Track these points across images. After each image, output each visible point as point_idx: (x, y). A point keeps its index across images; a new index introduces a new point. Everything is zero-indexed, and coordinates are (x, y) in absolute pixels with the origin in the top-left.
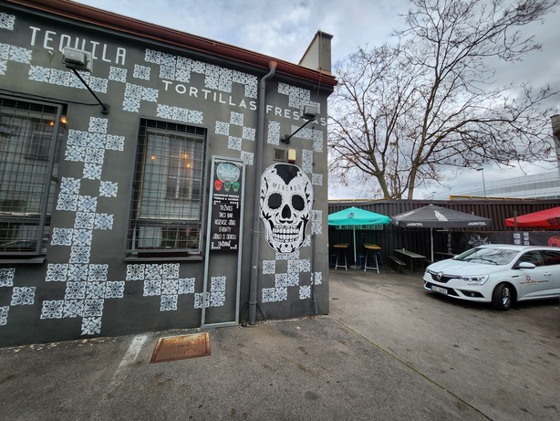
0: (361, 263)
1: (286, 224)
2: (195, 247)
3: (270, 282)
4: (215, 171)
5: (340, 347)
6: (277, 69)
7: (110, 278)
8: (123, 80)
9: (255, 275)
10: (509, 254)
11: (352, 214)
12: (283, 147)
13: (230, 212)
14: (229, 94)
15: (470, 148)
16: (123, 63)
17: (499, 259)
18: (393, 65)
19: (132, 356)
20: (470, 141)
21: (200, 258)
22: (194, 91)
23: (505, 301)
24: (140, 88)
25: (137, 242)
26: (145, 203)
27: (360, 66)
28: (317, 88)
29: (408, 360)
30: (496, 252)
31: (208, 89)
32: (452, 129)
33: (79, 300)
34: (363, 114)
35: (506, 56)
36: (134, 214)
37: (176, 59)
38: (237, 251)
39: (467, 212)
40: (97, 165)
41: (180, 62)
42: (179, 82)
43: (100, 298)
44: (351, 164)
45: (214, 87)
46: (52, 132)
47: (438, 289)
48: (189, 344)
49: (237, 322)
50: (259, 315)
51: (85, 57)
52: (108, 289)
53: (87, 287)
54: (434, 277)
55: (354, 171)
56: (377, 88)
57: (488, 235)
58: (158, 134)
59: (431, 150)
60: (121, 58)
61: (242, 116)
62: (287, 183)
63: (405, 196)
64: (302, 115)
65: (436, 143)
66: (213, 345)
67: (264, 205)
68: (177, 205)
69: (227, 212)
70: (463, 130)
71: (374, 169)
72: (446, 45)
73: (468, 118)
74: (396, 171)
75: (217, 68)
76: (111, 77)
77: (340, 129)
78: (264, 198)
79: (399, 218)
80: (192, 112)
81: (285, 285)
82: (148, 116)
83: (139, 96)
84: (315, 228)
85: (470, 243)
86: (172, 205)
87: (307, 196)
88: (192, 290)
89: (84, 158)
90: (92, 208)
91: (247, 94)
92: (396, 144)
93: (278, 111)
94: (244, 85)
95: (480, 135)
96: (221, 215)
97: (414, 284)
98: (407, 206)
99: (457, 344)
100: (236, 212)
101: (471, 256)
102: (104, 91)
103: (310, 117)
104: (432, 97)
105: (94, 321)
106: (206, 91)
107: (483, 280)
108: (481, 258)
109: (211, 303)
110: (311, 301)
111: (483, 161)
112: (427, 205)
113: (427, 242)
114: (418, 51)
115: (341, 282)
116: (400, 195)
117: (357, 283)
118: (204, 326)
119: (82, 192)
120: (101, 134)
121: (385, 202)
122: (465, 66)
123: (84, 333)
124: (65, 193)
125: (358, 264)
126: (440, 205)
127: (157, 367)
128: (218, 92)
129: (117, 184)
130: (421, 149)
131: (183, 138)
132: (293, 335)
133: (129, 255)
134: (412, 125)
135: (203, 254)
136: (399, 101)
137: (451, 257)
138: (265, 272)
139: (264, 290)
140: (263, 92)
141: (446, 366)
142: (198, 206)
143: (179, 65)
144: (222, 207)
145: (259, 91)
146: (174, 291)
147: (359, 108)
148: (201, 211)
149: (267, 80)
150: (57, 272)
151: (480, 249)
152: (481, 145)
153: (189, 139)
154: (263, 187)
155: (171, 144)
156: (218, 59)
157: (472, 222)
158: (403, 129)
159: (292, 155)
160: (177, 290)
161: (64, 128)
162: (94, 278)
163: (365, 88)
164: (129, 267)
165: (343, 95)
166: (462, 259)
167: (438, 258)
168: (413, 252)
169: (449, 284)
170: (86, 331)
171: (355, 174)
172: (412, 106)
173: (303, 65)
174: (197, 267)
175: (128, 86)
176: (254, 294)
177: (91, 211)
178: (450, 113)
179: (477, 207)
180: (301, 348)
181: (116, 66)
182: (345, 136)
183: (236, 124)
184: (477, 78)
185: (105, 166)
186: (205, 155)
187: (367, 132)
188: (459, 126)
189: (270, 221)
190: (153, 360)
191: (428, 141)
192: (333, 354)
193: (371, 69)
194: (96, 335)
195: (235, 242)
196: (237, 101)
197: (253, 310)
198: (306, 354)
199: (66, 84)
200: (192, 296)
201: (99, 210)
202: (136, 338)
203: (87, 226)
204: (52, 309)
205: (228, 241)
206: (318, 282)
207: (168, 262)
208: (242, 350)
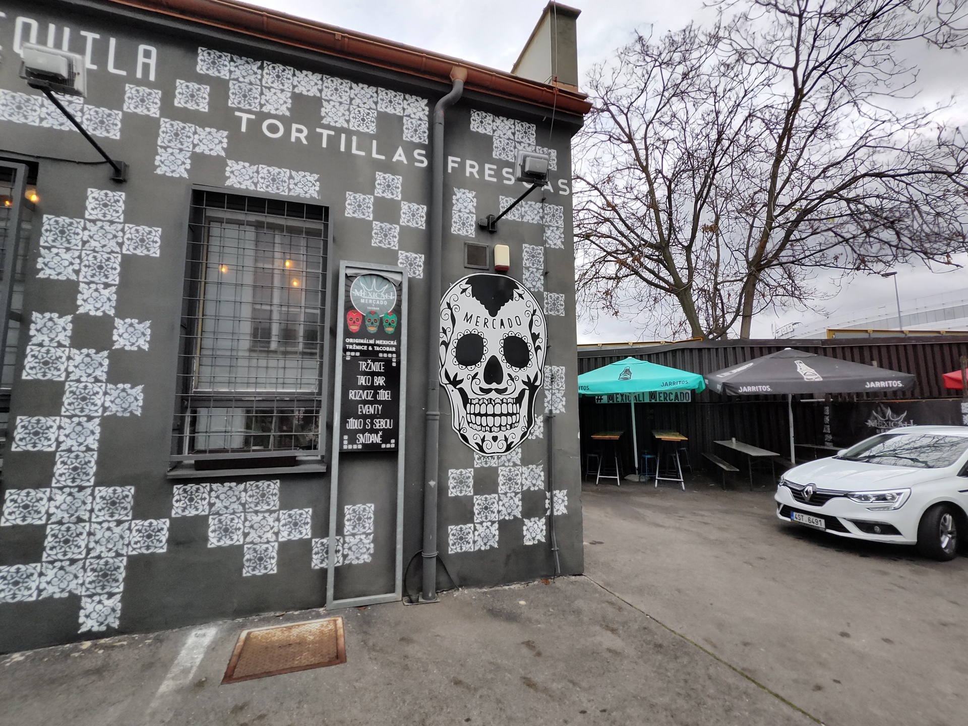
0: (647, 470)
1: (493, 395)
2: (311, 446)
3: (464, 512)
4: (347, 292)
5: (607, 640)
6: (466, 83)
7: (140, 512)
8: (154, 111)
9: (432, 499)
10: (953, 444)
11: (627, 371)
12: (483, 242)
13: (378, 374)
14: (372, 137)
15: (868, 232)
16: (152, 77)
17: (931, 457)
18: (705, 69)
19: (186, 671)
20: (868, 216)
21: (322, 468)
22: (299, 133)
23: (945, 541)
24: (190, 128)
25: (192, 441)
26: (206, 361)
27: (639, 71)
28: (549, 120)
29: (745, 665)
30: (925, 441)
31: (328, 127)
32: (829, 195)
33: (73, 561)
34: (645, 169)
35: (941, 39)
36: (185, 384)
37: (261, 68)
38: (394, 453)
39: (863, 361)
40: (107, 286)
41: (270, 73)
42: (269, 116)
43: (118, 555)
44: (625, 271)
45: (341, 123)
46: (8, 219)
47: (805, 520)
48: (301, 643)
49: (398, 595)
50: (443, 579)
51: (70, 66)
52: (135, 537)
53: (90, 534)
54: (798, 494)
55: (631, 286)
56: (674, 116)
57: (908, 407)
58: (230, 222)
59: (787, 239)
60: (146, 67)
61: (398, 180)
62: (493, 313)
63: (734, 333)
64: (519, 174)
65: (796, 223)
66: (350, 642)
67: (448, 360)
68: (273, 363)
69: (373, 374)
70: (852, 195)
71: (671, 279)
72: (815, 21)
73: (862, 170)
74: (716, 284)
75: (346, 84)
76: (129, 106)
77: (600, 201)
78: (447, 345)
79: (723, 376)
80: (298, 176)
81: (494, 517)
82: (209, 184)
83: (187, 145)
84: (552, 403)
85: (871, 423)
86: (263, 363)
87: (535, 337)
88: (306, 532)
89: (77, 272)
90: (98, 373)
91: (407, 136)
92: (714, 229)
93: (471, 168)
94: (401, 118)
95: (887, 204)
96: (362, 380)
97: (756, 509)
98: (739, 351)
99: (846, 630)
100: (392, 374)
101: (874, 451)
102: (115, 134)
103: (536, 178)
104: (788, 132)
105: (106, 602)
106: (325, 133)
107: (901, 499)
108: (895, 454)
109: (345, 557)
110: (547, 548)
111: (896, 257)
112: (779, 349)
113: (782, 422)
114: (758, 36)
115: (609, 510)
116: (723, 331)
117: (641, 511)
118: (331, 603)
119: (78, 341)
120: (112, 222)
121: (694, 345)
122: (856, 63)
123: (83, 629)
124: (41, 345)
125: (641, 471)
126: (806, 349)
127: (236, 691)
128: (349, 133)
129: (148, 323)
130: (766, 236)
131: (280, 228)
132: (512, 617)
133: (177, 465)
134: (746, 188)
135: (326, 460)
136: (719, 140)
137: (831, 453)
138: (452, 493)
139: (452, 529)
140: (440, 130)
141: (824, 677)
142: (314, 363)
143: (268, 79)
144: (363, 366)
145: (431, 128)
146: (270, 535)
147: (638, 158)
148: (321, 375)
149: (448, 106)
150: (26, 507)
151: (891, 436)
152: (891, 224)
153: (292, 230)
154: (445, 323)
155: (257, 241)
156: (346, 66)
157: (874, 380)
158: (728, 197)
159: (502, 255)
160: (277, 534)
161: (33, 212)
162: (103, 516)
163: (648, 117)
164: (177, 489)
165: (605, 133)
166: (854, 458)
167: (804, 456)
168: (753, 444)
169: (828, 509)
170: (88, 624)
171: (633, 292)
172: (745, 151)
173: (521, 74)
174: (315, 486)
175: (165, 124)
176: (431, 538)
177: (97, 380)
178: (825, 161)
179: (884, 351)
180: (529, 644)
181: (138, 83)
182: (608, 214)
183: (388, 195)
184: (881, 88)
185: (122, 289)
186: (325, 260)
187: (653, 205)
188: (843, 187)
189: (462, 391)
190: (229, 677)
191: (781, 219)
192: (595, 654)
193: (660, 78)
194: (110, 632)
195: (391, 434)
196: (388, 149)
197: (431, 567)
198: (539, 654)
199: (33, 120)
200: (306, 545)
201: (114, 377)
202: (193, 633)
203: (89, 409)
204: (16, 583)
205: (376, 432)
206: (560, 509)
207: (257, 478)
208: (411, 650)
